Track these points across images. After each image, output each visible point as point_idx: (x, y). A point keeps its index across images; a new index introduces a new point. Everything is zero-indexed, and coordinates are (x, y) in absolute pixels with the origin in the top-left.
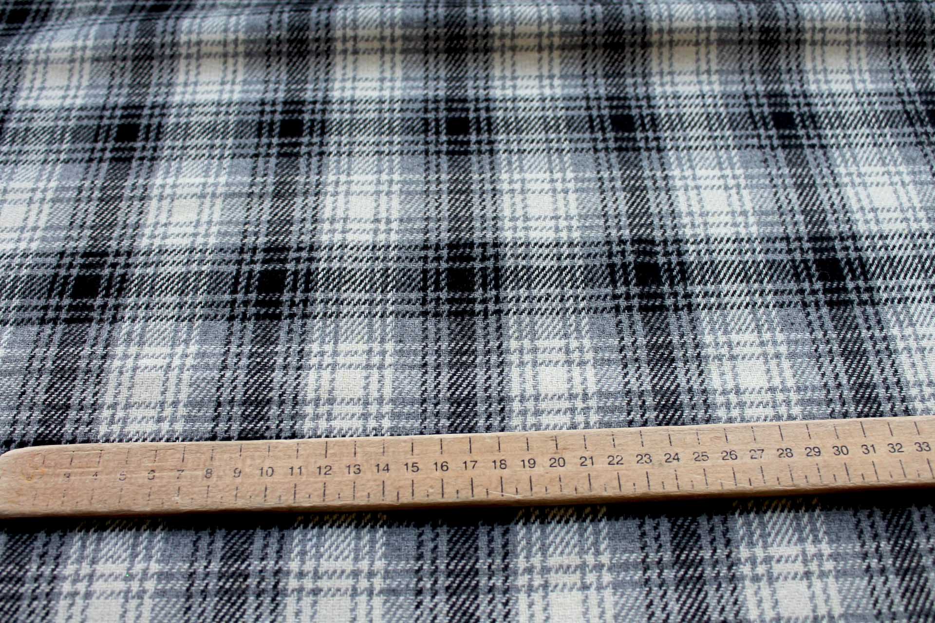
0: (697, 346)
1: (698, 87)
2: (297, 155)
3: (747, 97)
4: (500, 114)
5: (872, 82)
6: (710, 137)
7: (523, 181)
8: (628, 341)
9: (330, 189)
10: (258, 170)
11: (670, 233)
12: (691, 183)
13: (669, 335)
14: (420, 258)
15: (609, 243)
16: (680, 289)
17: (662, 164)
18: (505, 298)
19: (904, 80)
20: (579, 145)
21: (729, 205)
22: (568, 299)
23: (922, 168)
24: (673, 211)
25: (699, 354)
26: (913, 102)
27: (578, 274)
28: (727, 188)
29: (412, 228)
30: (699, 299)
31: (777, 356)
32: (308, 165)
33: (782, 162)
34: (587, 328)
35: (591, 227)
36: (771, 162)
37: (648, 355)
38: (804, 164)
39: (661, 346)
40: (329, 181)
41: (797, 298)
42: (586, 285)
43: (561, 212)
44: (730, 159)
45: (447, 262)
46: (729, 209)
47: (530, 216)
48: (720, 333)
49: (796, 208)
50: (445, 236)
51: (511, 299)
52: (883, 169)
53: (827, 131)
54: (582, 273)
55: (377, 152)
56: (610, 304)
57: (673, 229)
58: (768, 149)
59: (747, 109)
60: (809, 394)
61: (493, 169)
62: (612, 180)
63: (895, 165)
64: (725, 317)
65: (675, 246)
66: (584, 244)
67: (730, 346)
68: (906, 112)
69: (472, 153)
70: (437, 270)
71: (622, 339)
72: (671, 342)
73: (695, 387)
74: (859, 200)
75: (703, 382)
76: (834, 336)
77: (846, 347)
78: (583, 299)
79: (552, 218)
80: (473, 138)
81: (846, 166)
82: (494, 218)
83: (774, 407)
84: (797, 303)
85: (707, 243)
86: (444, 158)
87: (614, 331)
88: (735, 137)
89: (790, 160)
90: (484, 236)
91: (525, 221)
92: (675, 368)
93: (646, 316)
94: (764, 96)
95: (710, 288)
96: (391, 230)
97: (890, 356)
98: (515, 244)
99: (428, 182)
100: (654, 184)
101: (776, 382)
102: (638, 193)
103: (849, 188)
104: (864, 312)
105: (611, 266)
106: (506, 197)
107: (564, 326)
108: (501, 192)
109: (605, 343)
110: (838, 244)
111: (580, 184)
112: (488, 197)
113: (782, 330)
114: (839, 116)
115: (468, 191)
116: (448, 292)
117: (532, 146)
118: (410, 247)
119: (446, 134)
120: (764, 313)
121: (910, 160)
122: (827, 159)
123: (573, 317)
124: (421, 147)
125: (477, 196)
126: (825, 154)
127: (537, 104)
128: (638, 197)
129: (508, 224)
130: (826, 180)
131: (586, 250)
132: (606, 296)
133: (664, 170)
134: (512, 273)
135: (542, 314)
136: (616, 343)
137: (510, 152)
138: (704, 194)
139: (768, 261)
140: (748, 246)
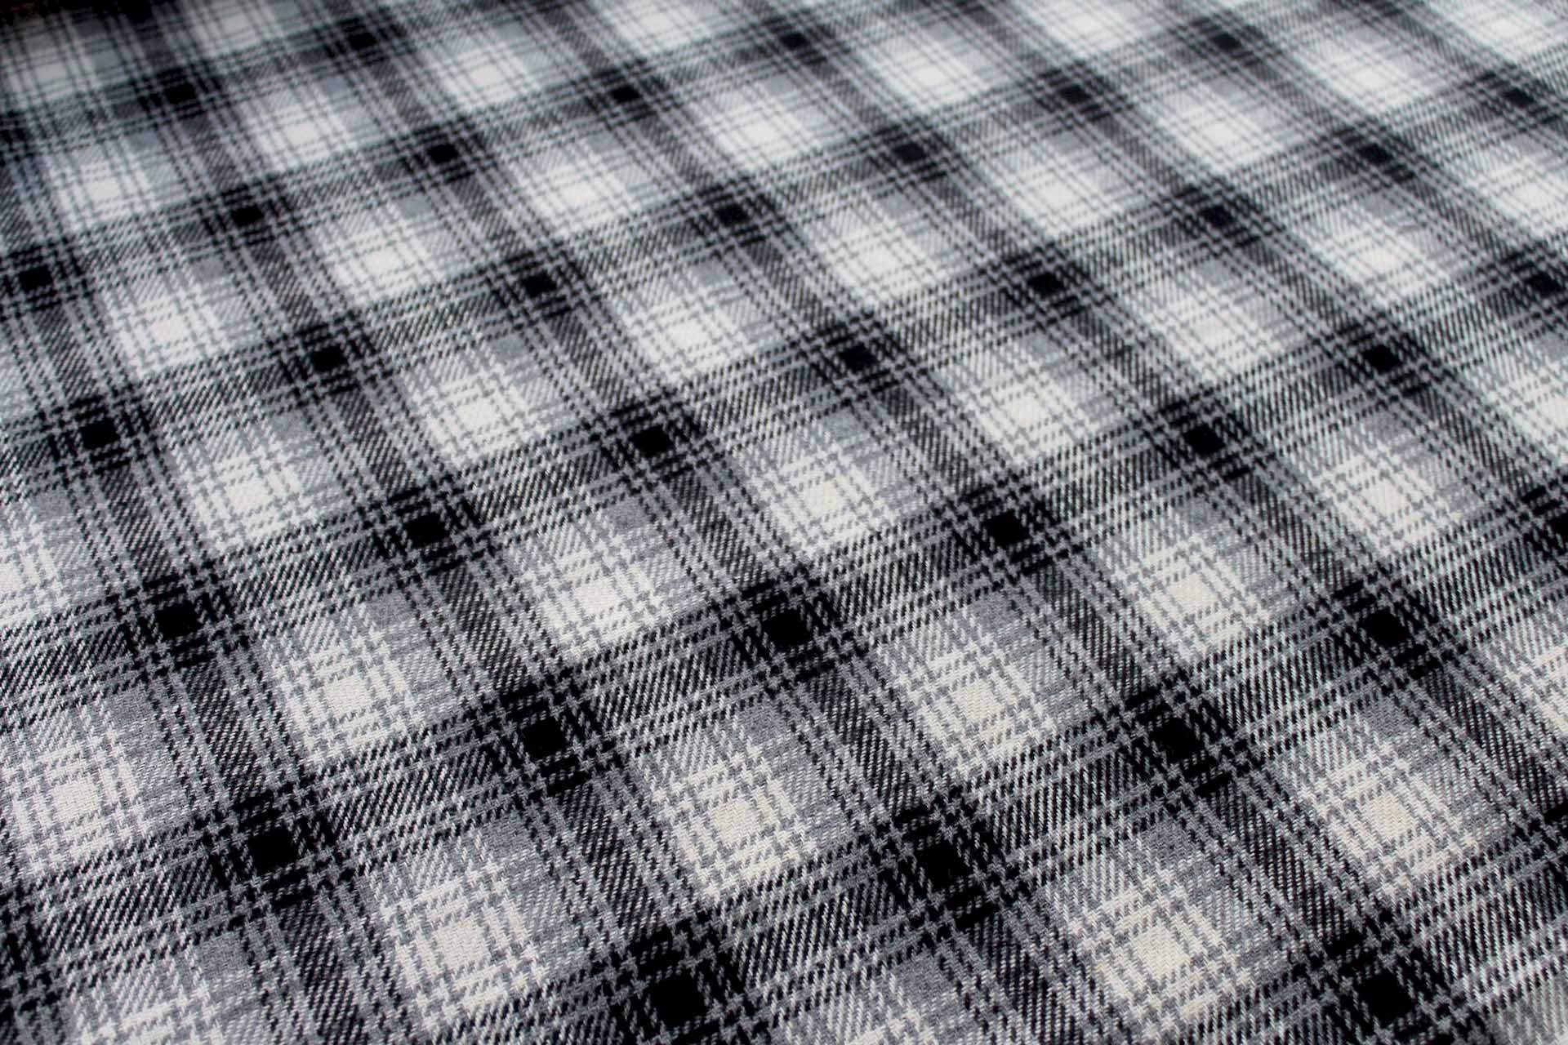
0: (1066, 946)
1: (862, 525)
2: (309, 893)
3: (938, 513)
4: (597, 690)
5: (1092, 420)
6: (921, 601)
7: (690, 790)
8: (969, 985)
9: (394, 932)
10: (254, 947)
11: (939, 783)
12: (929, 687)
13: (1019, 948)
14: (597, 991)
15: (864, 839)
16: (996, 866)
17: (877, 675)
18: (760, 999)
19: (1131, 400)
20: (744, 695)
21: (999, 700)
22: (851, 958)
23: (1221, 527)
24: (928, 745)
25: (1074, 956)
26: (1160, 430)
27: (844, 910)
28: (983, 674)
29: (560, 945)
30: (1031, 870)
31: (1177, 906)
32: (337, 904)
33: (1037, 598)
34: (901, 993)
35: (826, 825)
36: (1022, 604)
37: (1007, 993)
38: (1066, 588)
39: (1018, 972)
40: (386, 919)
41: (1158, 805)
42: (866, 923)
43: (772, 819)
44: (964, 623)
45: (641, 977)
46: (1001, 707)
47: (728, 844)
48: (1085, 910)
49: (1089, 662)
50: (617, 935)
51: (770, 998)
52: (1172, 551)
53: (1071, 521)
54: (850, 905)
55: (438, 835)
56: (913, 938)
57: (940, 774)
58: (1007, 586)
59: (948, 532)
60: (1247, 942)
61: (634, 790)
62: (819, 732)
63: (1184, 537)
64: (1079, 880)
65: (957, 802)
66: (830, 855)
67: (1110, 924)
68: (1158, 448)
69: (588, 775)
70: (633, 998)
71: (959, 985)
72: (1027, 957)
73: (1096, 1011)
74: (1164, 613)
75: (1102, 997)
76: (1233, 839)
77: (1257, 847)
78: (872, 948)
79: (763, 834)
80: (578, 748)
81: (1122, 567)
82: (678, 874)
83: (1213, 987)
84: (1161, 814)
85: (997, 776)
86: (550, 802)
87: (940, 978)
88: (954, 585)
89: (1046, 590)
90: (678, 910)
91: (725, 857)
92: (1054, 995)
93: (972, 933)
94: (960, 500)
95: (1037, 845)
96: (529, 962)
97: (1317, 833)
98: (730, 902)
99: (546, 856)
100: (881, 712)
101: (1197, 947)
102: (865, 738)
103: (1142, 600)
104: (1251, 783)
105: (885, 875)
106: (679, 830)
107: (867, 1006)
108: (666, 823)
109: (939, 1004)
110: (1167, 697)
111: (776, 760)
112: (651, 841)
113: (1163, 864)
114: (1076, 491)
115: (617, 846)
116: (670, 1029)
117: (673, 726)
118: (572, 978)
119: (532, 760)
120: (1127, 850)
121: (1199, 523)
122: (1093, 567)
123: (873, 983)
124: (505, 799)
125: (634, 848)
126: (1085, 559)
127: (646, 650)
128: (869, 743)
129: (703, 874)
130: (1106, 600)
131: (838, 865)
132: (902, 928)
133: (883, 683)
134: (748, 954)
135: (827, 1001)
136: (954, 995)
137: (647, 750)
138: (958, 696)
139: (1090, 766)
140: (1053, 755)
